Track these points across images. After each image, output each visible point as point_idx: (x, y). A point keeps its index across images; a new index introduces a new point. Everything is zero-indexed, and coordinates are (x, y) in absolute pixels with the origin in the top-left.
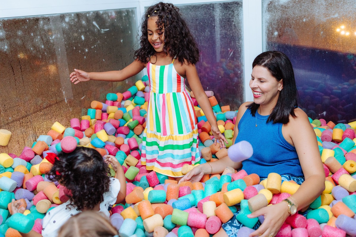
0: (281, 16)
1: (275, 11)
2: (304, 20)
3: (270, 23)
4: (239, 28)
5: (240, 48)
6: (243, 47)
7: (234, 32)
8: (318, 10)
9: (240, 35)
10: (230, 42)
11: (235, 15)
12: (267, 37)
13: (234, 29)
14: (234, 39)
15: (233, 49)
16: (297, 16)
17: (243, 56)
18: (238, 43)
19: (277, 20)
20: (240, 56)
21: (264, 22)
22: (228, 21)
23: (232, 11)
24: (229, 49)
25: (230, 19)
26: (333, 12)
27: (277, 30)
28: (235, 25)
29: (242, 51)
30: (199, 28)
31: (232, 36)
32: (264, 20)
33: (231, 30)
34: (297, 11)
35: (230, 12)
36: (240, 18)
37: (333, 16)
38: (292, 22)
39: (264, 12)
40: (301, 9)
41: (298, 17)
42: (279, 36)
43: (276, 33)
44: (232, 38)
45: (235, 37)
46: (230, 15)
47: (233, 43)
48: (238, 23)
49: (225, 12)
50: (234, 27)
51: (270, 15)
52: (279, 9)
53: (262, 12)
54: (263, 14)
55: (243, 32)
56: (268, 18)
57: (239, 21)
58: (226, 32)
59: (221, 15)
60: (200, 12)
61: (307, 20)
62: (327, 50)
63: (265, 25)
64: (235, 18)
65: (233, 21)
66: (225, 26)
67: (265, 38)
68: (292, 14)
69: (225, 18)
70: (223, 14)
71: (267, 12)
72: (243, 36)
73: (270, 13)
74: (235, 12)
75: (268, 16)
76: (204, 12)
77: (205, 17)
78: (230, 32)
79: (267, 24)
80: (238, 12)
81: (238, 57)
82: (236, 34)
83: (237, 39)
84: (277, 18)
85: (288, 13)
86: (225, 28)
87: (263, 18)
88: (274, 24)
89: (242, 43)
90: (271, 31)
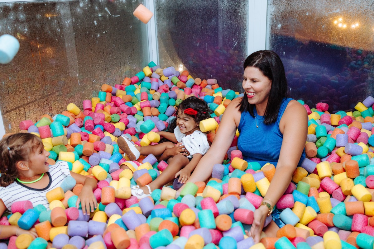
0: (285, 9)
1: (280, 4)
2: (307, 14)
3: (274, 15)
4: (245, 19)
5: (245, 38)
6: (247, 38)
7: (239, 23)
8: (321, 5)
9: (245, 26)
10: (235, 32)
11: (241, 6)
12: (270, 29)
13: (240, 19)
14: (239, 29)
15: (238, 39)
16: (300, 9)
17: (247, 47)
18: (243, 33)
19: (281, 13)
20: (244, 46)
21: (269, 15)
22: (234, 12)
23: (239, 2)
24: (234, 39)
25: (236, 9)
26: (335, 7)
27: (281, 22)
28: (240, 16)
29: (246, 42)
30: (206, 18)
31: (237, 27)
32: (269, 13)
33: (237, 20)
34: (300, 5)
35: (236, 3)
36: (246, 10)
37: (335, 11)
38: (296, 16)
39: (269, 4)
40: (304, 2)
41: (301, 11)
42: (283, 28)
43: (280, 26)
44: (237, 28)
45: (240, 27)
46: (236, 6)
47: (238, 33)
48: (244, 14)
49: (231, 3)
50: (239, 18)
51: (274, 8)
52: (284, 2)
53: (268, 4)
54: (268, 7)
55: (248, 23)
56: (273, 10)
57: (245, 12)
58: (232, 23)
59: (227, 5)
60: (207, 2)
61: (310, 13)
62: (327, 44)
63: (270, 17)
64: (241, 9)
65: (239, 12)
66: (230, 17)
67: (269, 30)
68: (296, 8)
69: (231, 9)
70: (230, 4)
71: (272, 5)
72: (248, 27)
73: (275, 6)
74: (241, 3)
75: (272, 9)
76: (211, 2)
77: (212, 7)
78: (235, 23)
79: (271, 16)
80: (245, 3)
81: (242, 47)
82: (241, 25)
83: (242, 30)
84: (281, 11)
85: (292, 7)
86: (231, 18)
87: (268, 10)
88: (278, 17)
89: (246, 33)
90: (275, 24)
